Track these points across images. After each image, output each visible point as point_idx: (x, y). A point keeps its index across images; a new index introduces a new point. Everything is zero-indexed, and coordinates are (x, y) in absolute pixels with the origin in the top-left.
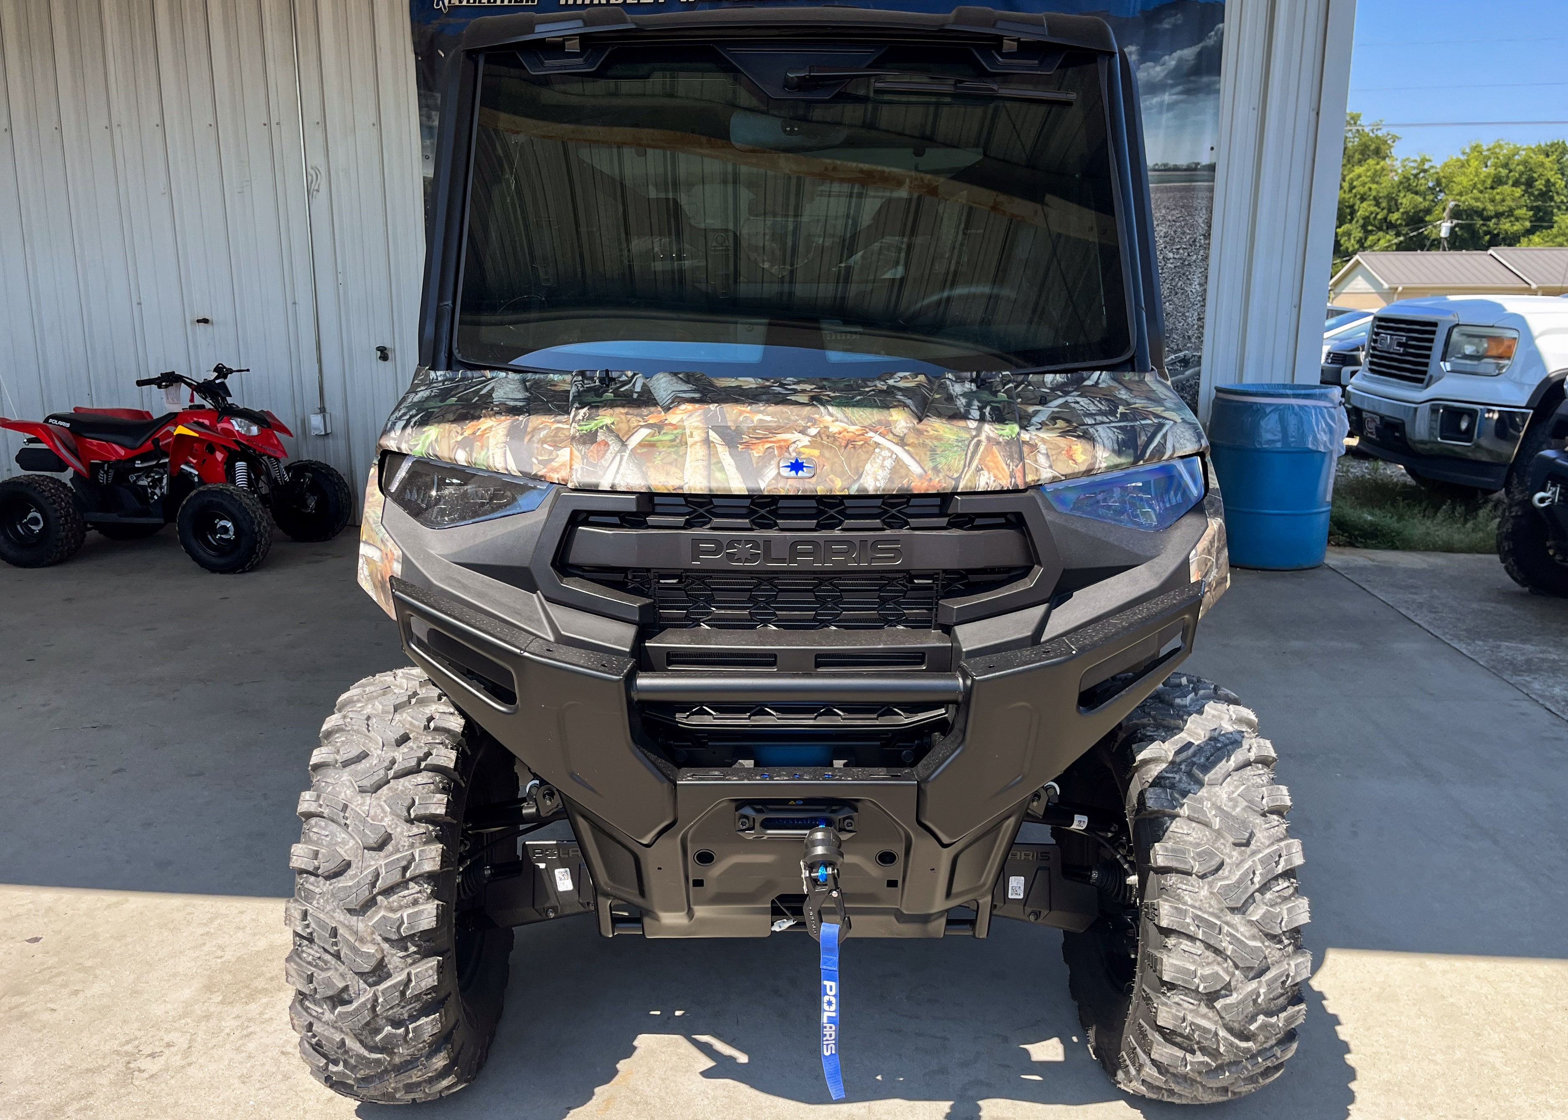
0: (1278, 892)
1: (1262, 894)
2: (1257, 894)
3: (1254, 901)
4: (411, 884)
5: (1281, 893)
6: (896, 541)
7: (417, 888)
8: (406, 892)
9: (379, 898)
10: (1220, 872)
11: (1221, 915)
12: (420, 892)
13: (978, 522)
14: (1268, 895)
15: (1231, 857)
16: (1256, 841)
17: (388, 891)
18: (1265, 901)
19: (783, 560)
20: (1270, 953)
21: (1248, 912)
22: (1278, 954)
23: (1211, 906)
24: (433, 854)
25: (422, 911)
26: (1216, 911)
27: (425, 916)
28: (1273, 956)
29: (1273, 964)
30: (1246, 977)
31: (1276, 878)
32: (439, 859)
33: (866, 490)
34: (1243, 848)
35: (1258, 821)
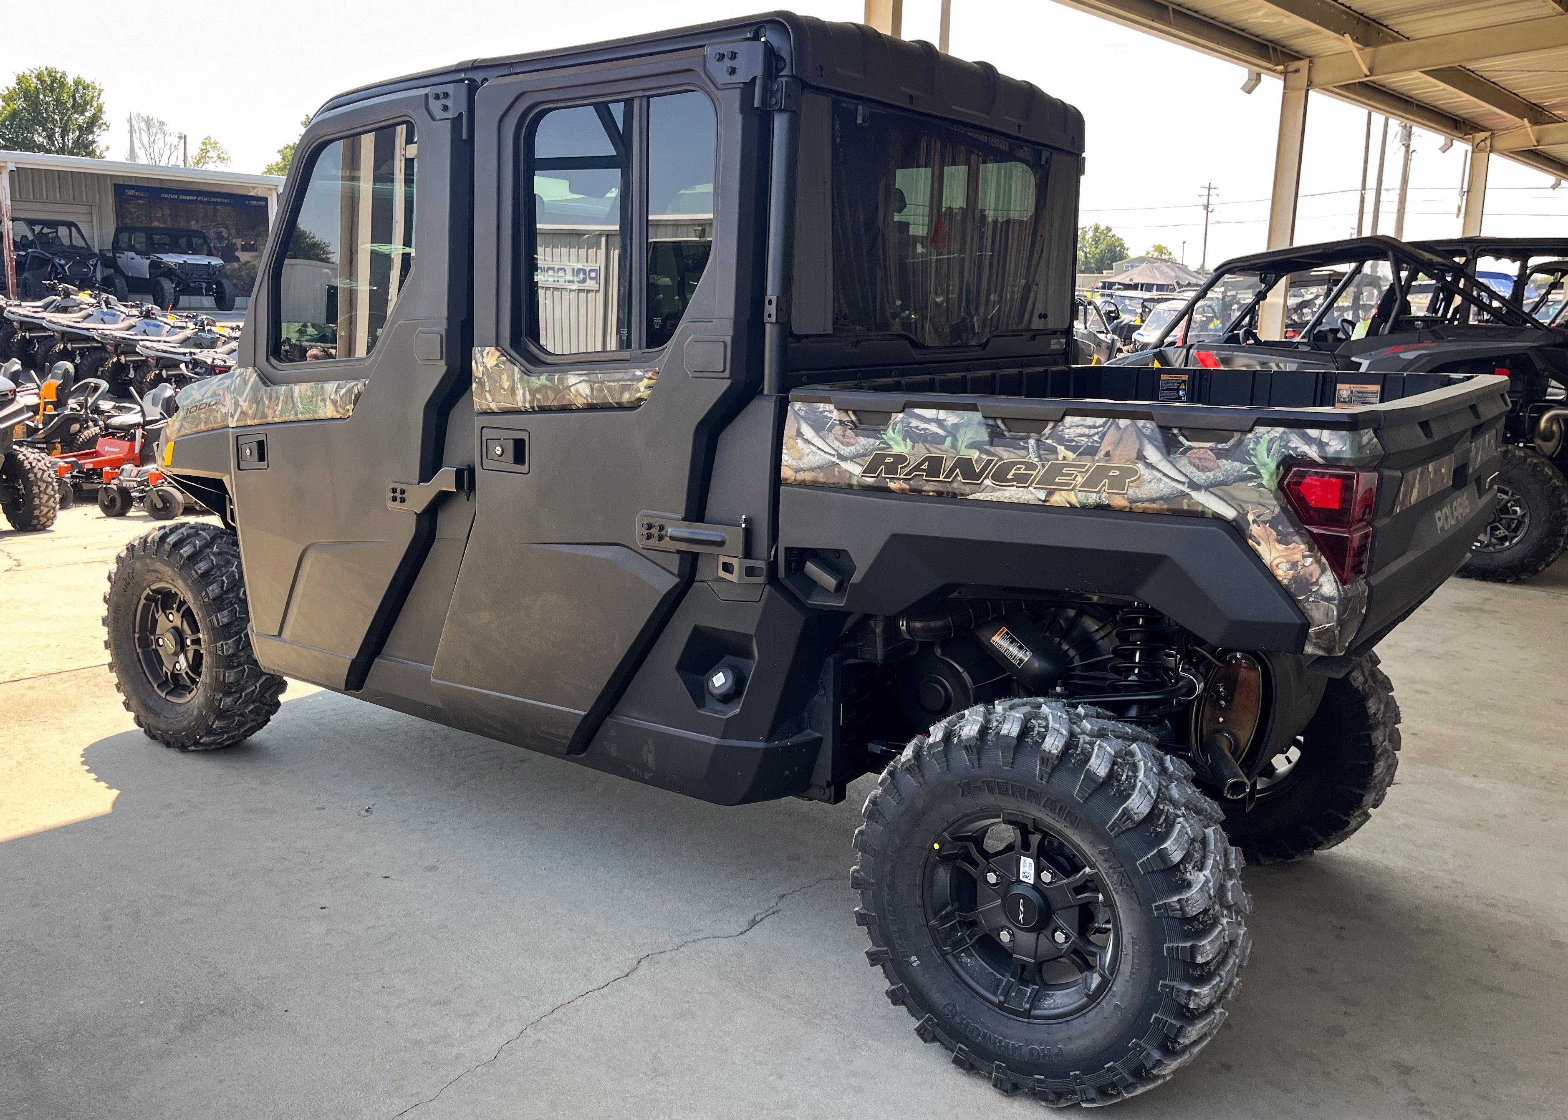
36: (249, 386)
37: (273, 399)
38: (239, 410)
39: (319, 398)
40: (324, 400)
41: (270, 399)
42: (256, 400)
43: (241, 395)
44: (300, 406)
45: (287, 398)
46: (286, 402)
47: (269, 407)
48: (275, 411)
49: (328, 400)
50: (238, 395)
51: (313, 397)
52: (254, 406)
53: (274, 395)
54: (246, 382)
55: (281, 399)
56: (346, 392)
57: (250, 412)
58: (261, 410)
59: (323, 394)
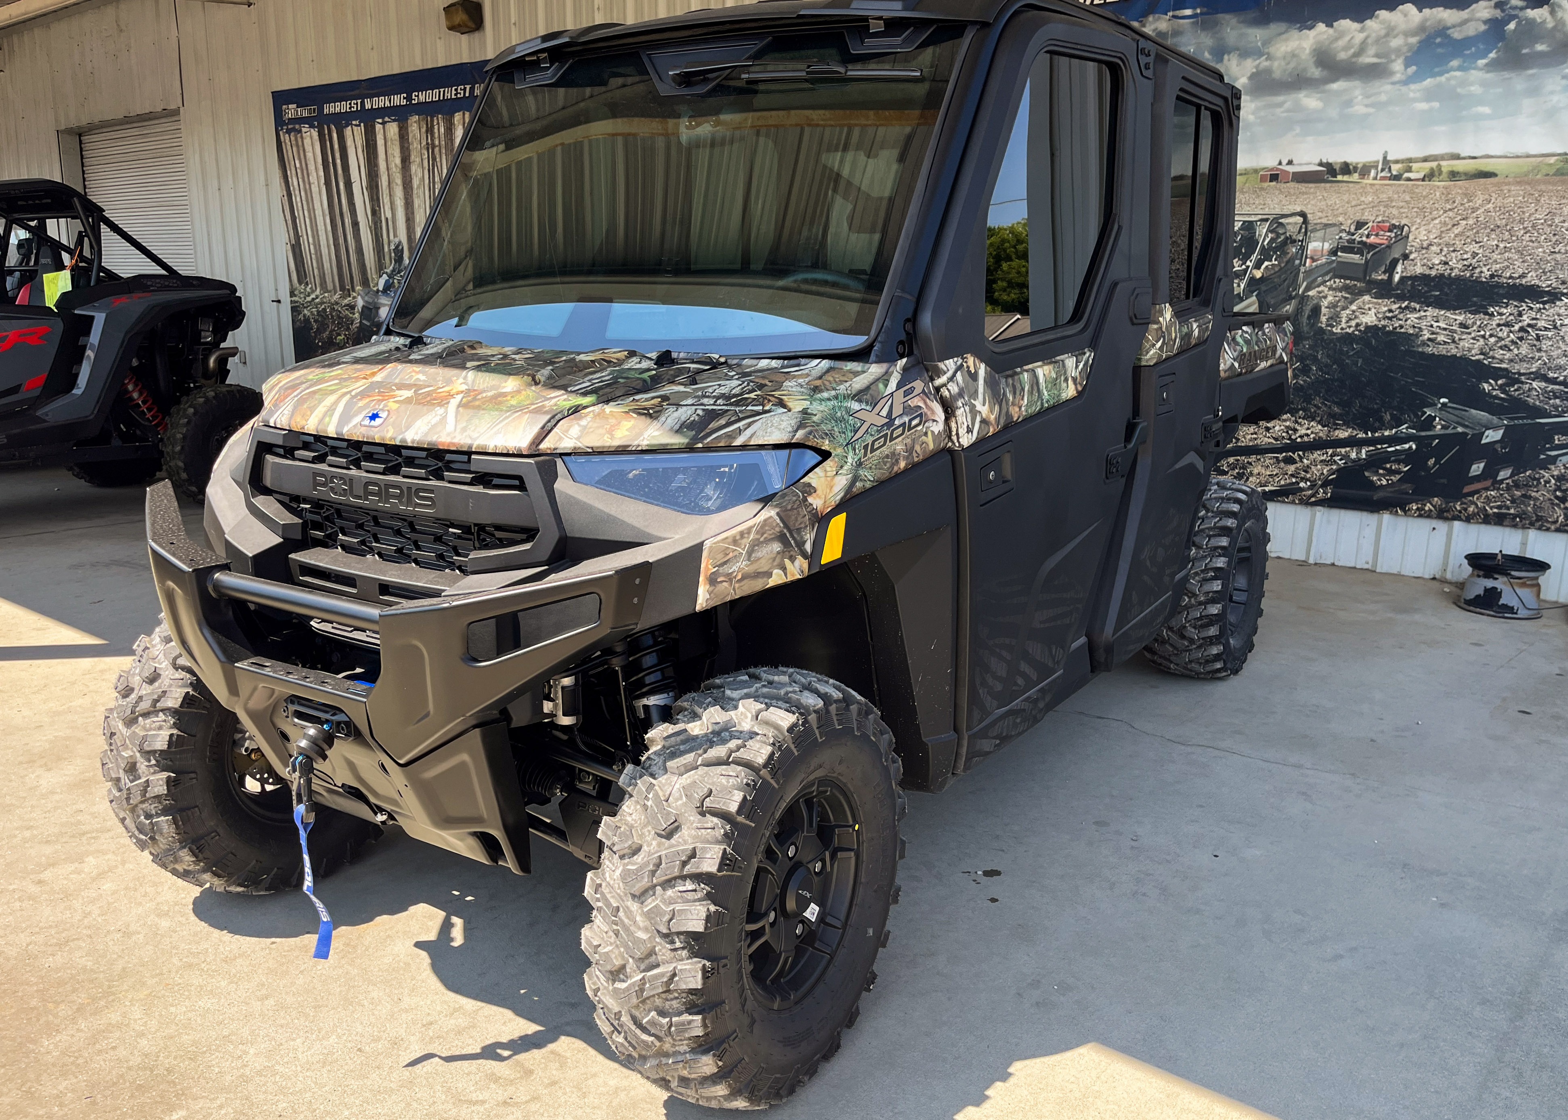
0: (681, 892)
1: (664, 890)
2: (658, 888)
3: (654, 894)
4: (161, 714)
5: (684, 894)
6: (432, 491)
7: (164, 717)
8: (156, 719)
9: (140, 719)
10: (635, 857)
11: (624, 898)
12: (165, 721)
13: (496, 481)
14: (670, 892)
15: (649, 845)
16: (679, 837)
17: (146, 715)
18: (665, 897)
19: (359, 497)
20: (660, 950)
21: (646, 903)
22: (669, 955)
23: (619, 888)
24: (177, 696)
25: (158, 735)
26: (622, 894)
27: (159, 739)
28: (663, 955)
29: (664, 963)
30: (638, 967)
31: (684, 878)
32: (180, 700)
33: (406, 441)
34: (664, 840)
35: (692, 818)
36: (981, 381)
37: (1018, 393)
38: (978, 419)
39: (1063, 378)
40: (1066, 380)
41: (1015, 393)
42: (996, 396)
43: (974, 394)
44: (1046, 393)
45: (1032, 387)
46: (1031, 393)
47: (1013, 404)
48: (1020, 408)
49: (1070, 379)
50: (970, 397)
51: (1057, 379)
52: (997, 408)
53: (1018, 386)
54: (974, 377)
55: (1026, 389)
56: (1084, 365)
57: (992, 417)
58: (1004, 411)
59: (1065, 373)
